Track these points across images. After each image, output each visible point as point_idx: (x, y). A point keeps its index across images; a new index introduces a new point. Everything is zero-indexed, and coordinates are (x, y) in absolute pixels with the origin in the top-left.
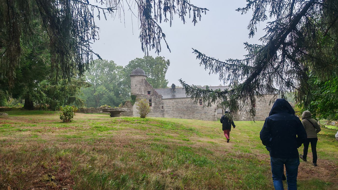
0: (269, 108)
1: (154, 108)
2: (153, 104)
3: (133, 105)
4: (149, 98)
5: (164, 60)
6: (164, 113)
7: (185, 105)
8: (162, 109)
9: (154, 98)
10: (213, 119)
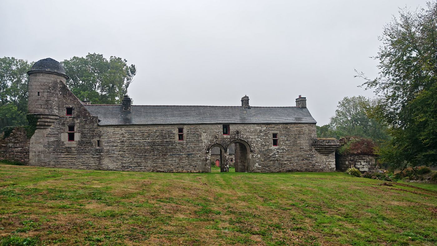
0: (302, 148)
1: (80, 143)
2: (77, 137)
3: (29, 137)
4: (68, 122)
5: (125, 65)
6: (102, 156)
7: (147, 138)
8: (98, 148)
9: (79, 123)
10: (204, 166)
